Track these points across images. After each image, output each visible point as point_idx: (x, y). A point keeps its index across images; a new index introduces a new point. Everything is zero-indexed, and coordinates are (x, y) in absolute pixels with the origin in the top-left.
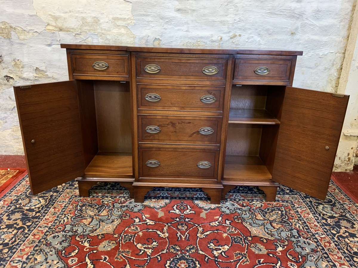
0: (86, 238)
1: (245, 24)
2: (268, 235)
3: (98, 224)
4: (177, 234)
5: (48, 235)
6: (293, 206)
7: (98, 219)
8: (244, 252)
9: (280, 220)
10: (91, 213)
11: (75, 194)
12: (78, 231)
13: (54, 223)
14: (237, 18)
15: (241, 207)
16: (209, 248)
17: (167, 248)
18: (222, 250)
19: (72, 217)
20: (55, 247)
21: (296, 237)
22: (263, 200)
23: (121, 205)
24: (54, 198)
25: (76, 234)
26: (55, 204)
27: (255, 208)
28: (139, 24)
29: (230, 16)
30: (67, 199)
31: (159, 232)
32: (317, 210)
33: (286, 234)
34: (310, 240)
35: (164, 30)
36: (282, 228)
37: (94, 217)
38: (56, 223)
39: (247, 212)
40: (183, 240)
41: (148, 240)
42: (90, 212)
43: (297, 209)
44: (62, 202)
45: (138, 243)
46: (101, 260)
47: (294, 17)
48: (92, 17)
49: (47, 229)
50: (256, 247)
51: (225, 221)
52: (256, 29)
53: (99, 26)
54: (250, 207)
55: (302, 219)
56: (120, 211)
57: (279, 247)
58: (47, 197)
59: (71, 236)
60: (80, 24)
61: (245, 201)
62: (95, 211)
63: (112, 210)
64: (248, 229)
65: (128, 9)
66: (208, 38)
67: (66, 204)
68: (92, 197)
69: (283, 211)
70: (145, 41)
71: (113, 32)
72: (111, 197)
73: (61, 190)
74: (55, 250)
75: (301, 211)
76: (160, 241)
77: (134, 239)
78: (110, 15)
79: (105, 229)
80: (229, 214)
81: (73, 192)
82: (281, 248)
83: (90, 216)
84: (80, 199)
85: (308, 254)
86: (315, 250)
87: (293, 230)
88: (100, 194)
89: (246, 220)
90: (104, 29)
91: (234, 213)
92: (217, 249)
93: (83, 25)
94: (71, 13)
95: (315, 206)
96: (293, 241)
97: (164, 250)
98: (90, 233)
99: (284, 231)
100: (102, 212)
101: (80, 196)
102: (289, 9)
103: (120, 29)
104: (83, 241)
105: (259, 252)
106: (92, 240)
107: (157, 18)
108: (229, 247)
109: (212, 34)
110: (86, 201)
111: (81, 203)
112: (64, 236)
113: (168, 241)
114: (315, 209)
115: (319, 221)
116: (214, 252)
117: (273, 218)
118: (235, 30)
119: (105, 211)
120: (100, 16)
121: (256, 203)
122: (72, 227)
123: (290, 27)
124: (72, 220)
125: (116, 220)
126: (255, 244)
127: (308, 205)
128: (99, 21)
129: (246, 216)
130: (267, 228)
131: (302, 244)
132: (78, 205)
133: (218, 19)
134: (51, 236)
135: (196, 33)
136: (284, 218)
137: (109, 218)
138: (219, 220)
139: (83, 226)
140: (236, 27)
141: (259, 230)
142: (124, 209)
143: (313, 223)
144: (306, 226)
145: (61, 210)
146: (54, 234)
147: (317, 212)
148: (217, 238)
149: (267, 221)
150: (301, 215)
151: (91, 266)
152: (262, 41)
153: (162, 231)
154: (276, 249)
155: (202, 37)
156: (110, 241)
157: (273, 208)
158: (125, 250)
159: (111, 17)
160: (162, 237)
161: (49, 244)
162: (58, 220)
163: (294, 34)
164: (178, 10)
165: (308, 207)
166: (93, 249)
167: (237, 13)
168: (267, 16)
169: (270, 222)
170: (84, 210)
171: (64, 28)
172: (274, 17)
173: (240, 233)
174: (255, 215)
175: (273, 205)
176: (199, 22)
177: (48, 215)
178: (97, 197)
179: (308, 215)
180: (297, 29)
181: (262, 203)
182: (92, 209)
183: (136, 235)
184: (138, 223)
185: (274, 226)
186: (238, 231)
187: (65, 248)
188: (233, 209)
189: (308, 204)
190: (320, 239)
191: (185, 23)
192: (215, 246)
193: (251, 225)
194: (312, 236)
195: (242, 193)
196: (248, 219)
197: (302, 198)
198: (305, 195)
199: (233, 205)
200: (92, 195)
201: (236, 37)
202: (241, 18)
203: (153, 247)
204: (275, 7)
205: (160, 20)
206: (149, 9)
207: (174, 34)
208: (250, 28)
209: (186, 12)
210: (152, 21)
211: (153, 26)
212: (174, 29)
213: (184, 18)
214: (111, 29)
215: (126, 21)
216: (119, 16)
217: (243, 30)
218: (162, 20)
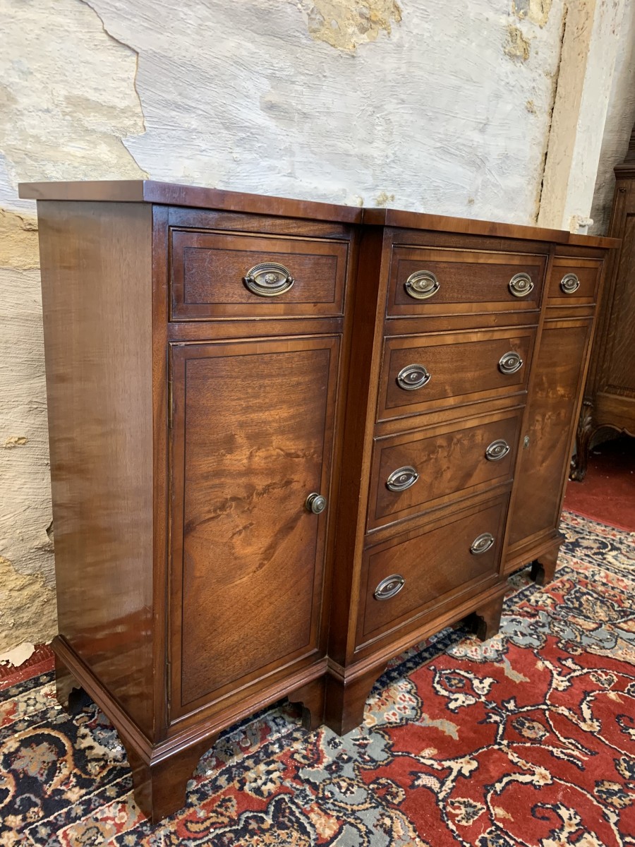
1: (402, 170)
4: (556, 755)
6: (582, 576)
9: (614, 612)
11: (119, 825)
14: (390, 153)
15: (534, 620)
17: (599, 802)
22: (533, 585)
23: (322, 766)
27: (550, 608)
28: (159, 135)
29: (377, 145)
32: (616, 567)
35: (233, 166)
39: (556, 624)
40: (586, 759)
41: (538, 815)
43: (596, 579)
47: (474, 163)
51: (564, 665)
52: (420, 186)
53: (10, 120)
54: (543, 611)
56: (351, 785)
61: (517, 602)
64: (616, 659)
65: (125, 76)
66: (335, 198)
68: (200, 799)
69: (588, 592)
71: (69, 154)
72: (256, 760)
76: (560, 797)
77: (513, 839)
78: (57, 83)
80: (543, 645)
89: (581, 642)
90: (33, 136)
91: (546, 639)
97: (605, 814)
100: (312, 825)
102: (470, 144)
103: (95, 145)
107: (214, 124)
113: (569, 785)
117: (602, 614)
118: (385, 183)
120: (17, 80)
121: (536, 598)
123: (468, 187)
125: (387, 819)
128: (13, 100)
129: (568, 633)
133: (354, 148)
135: (311, 183)
136: (613, 606)
137: (361, 827)
138: (552, 670)
140: (387, 176)
141: (629, 651)
142: (349, 773)
148: (617, 713)
149: (607, 626)
150: (618, 588)
153: (521, 771)
157: (569, 593)
159: (62, 92)
160: (546, 785)
163: (472, 202)
164: (270, 107)
165: (600, 567)
167: (391, 139)
168: (436, 155)
169: (612, 624)
172: (446, 158)
174: (577, 624)
175: (560, 588)
176: (316, 150)
180: (476, 191)
181: (543, 593)
183: (499, 824)
184: (446, 789)
186: (611, 673)
188: (532, 632)
191: (286, 149)
193: (605, 648)
196: (579, 638)
199: (517, 621)
201: (386, 201)
202: (397, 153)
204: (451, 136)
205: (222, 131)
206: (191, 87)
207: (259, 179)
208: (409, 182)
209: (288, 115)
210: (200, 129)
211: (203, 148)
212: (258, 164)
213: (284, 136)
214: (61, 141)
215: (115, 117)
216: (92, 92)
217: (399, 184)
218: (226, 132)
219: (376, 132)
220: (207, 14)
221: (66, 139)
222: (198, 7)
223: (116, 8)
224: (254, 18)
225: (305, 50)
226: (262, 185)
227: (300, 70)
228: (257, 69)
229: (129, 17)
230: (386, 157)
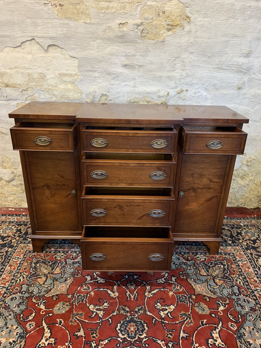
0: (42, 300)
1: (192, 79)
2: (211, 293)
3: (52, 283)
4: (127, 294)
5: (6, 297)
6: (234, 259)
7: (52, 278)
8: (188, 313)
9: (222, 275)
10: (45, 271)
11: (29, 249)
12: (34, 291)
13: (11, 282)
14: (184, 74)
15: (186, 261)
16: (156, 308)
17: (117, 309)
18: (168, 310)
19: (27, 276)
20: (14, 311)
21: (237, 294)
22: (206, 252)
23: (73, 261)
24: (9, 255)
25: (32, 295)
26: (11, 262)
27: (199, 262)
28: (86, 80)
29: (177, 71)
30: (21, 255)
31: (109, 292)
32: (256, 263)
33: (228, 292)
34: (249, 297)
35: (111, 86)
36: (224, 285)
37: (48, 276)
38: (13, 283)
39: (191, 267)
40: (132, 300)
41: (100, 300)
42: (44, 269)
43: (238, 262)
44: (17, 258)
45: (91, 304)
46: (56, 325)
47: (241, 72)
48: (38, 73)
49: (5, 289)
50: (199, 306)
51: (171, 278)
52: (203, 84)
53: (45, 82)
54: (194, 261)
55: (243, 274)
56: (73, 268)
57: (221, 306)
58: (3, 254)
59: (27, 298)
60: (27, 80)
61: (190, 254)
62: (49, 269)
63: (65, 267)
64: (192, 286)
65: (75, 65)
66: (155, 93)
67: (21, 261)
68: (45, 253)
69: (225, 264)
70: (92, 97)
71: (60, 88)
72: (63, 252)
73: (16, 245)
74: (14, 313)
75: (242, 265)
76: (111, 301)
77: (86, 300)
78: (56, 70)
79: (59, 289)
80: (175, 269)
81: (27, 246)
82: (223, 307)
83: (45, 274)
84: (34, 255)
85: (247, 313)
86: (254, 309)
87: (234, 286)
88: (53, 249)
89: (190, 276)
90: (50, 85)
91: (179, 268)
92: (164, 310)
93: (30, 81)
94: (16, 69)
95: (255, 259)
96: (234, 299)
97: (114, 312)
98: (45, 293)
99: (226, 288)
100: (55, 269)
101: (34, 252)
102: (237, 64)
103: (67, 85)
104: (39, 303)
105: (202, 312)
106: (47, 302)
107: (103, 74)
108: (174, 306)
109: (159, 89)
110: (39, 257)
111: (35, 259)
112: (21, 297)
113: (118, 301)
114: (255, 263)
115: (258, 276)
116: (160, 313)
117: (216, 273)
118: (181, 85)
119: (58, 268)
120: (47, 72)
121: (200, 256)
122: (27, 287)
123: (237, 82)
124: (27, 279)
125: (69, 278)
126: (199, 303)
127: (249, 258)
128: (45, 77)
129: (191, 271)
130: (210, 285)
131: (242, 302)
132: (32, 261)
133: (164, 74)
134: (9, 298)
135: (143, 89)
136: (226, 273)
137: (62, 276)
138: (165, 277)
139: (39, 286)
140: (183, 82)
141: (202, 287)
142: (76, 265)
143: (253, 279)
144: (246, 282)
145: (17, 268)
146: (12, 296)
147: (256, 266)
148: (163, 298)
149: (210, 277)
150: (242, 270)
151: (48, 331)
152: (208, 95)
153: (112, 290)
154: (218, 309)
155: (149, 93)
156: (64, 302)
157: (216, 261)
158: (79, 312)
159: (57, 72)
160: (113, 297)
161: (7, 307)
162: (15, 280)
163: (241, 88)
164: (125, 66)
165: (248, 260)
166: (49, 312)
167: (184, 68)
168: (214, 71)
169: (213, 278)
170: (38, 268)
171: (11, 84)
172: (221, 72)
173: (185, 291)
174: (199, 271)
175: (216, 258)
176: (146, 77)
177: (4, 274)
178: (50, 252)
179: (249, 270)
180: (244, 83)
181: (205, 256)
182: (46, 266)
183: (88, 295)
184: (90, 282)
185: (217, 283)
186: (183, 289)
187: (22, 311)
188: (178, 264)
189: (248, 256)
190: (259, 296)
191: (132, 78)
192: (162, 306)
193: (195, 282)
194: (251, 293)
195: (187, 245)
196: (192, 274)
197: (244, 250)
198: (246, 247)
199: (179, 259)
200: (45, 251)
201: (183, 92)
202: (188, 73)
203: (104, 308)
204: (223, 62)
205: (106, 76)
206: (95, 65)
207: (121, 89)
208: (196, 83)
209: (133, 67)
210: (98, 76)
211: (100, 82)
212: (121, 84)
213: (131, 74)
214: (58, 85)
215: (72, 77)
216: (65, 71)
217: (190, 85)
218: (109, 76)
219: (176, 67)
220: (100, 42)
222: (98, 40)
223: (71, 47)
224: (118, 39)
225: (140, 44)
226: (122, 91)
227: (138, 51)
228: (119, 54)
229: (75, 49)
230: (182, 75)
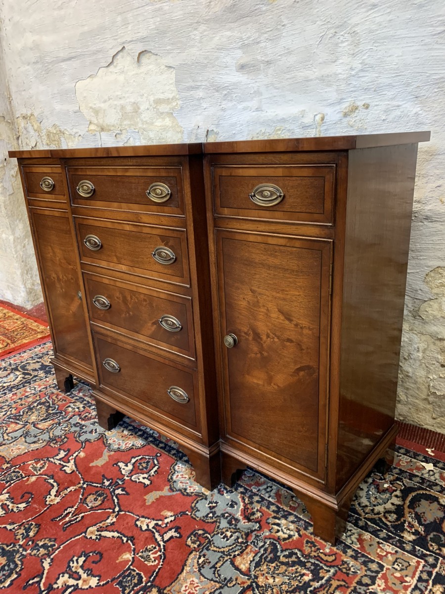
1: (377, 75)
3: (16, 437)
4: (68, 509)
7: (27, 430)
10: (33, 418)
14: (357, 64)
16: (68, 564)
17: (24, 523)
18: (80, 582)
19: (10, 415)
22: (312, 526)
23: (79, 421)
27: (267, 534)
28: (187, 106)
29: (341, 61)
31: (54, 490)
35: (222, 113)
37: (28, 426)
39: (236, 534)
40: (61, 523)
41: (26, 494)
42: (35, 415)
44: (33, 388)
45: (8, 493)
48: (131, 104)
51: (170, 530)
52: (408, 85)
53: (139, 117)
54: (260, 527)
56: (65, 431)
60: (120, 118)
61: (269, 508)
62: (41, 417)
63: (60, 424)
64: (182, 572)
65: (172, 81)
66: (295, 119)
67: (31, 394)
68: (68, 395)
71: (156, 126)
72: (87, 404)
76: (34, 505)
78: (151, 95)
79: (12, 449)
83: (27, 422)
84: (53, 393)
88: (81, 394)
89: (209, 550)
90: (145, 122)
91: (209, 523)
92: (74, 575)
93: (123, 118)
94: (110, 101)
97: (14, 524)
100: (45, 422)
103: (164, 119)
107: (210, 91)
108: (98, 583)
109: (304, 109)
110: (55, 398)
111: (47, 398)
113: (42, 511)
116: (63, 576)
118: (353, 94)
119: (50, 422)
120: (140, 100)
121: (286, 525)
124: (5, 418)
125: (42, 442)
129: (223, 542)
132: (40, 400)
133: (315, 72)
137: (40, 434)
138: (162, 521)
140: (354, 87)
142: (74, 429)
145: (15, 400)
148: (105, 554)
149: (245, 580)
152: (425, 114)
153: (60, 491)
155: (283, 120)
157: (309, 557)
159: (152, 98)
160: (46, 501)
164: (242, 67)
167: (357, 50)
169: (250, 586)
170: (34, 410)
171: (105, 126)
175: (318, 549)
176: (278, 86)
178: (73, 397)
182: (43, 413)
183: (25, 479)
184: (55, 461)
186: (159, 563)
188: (219, 514)
191: (255, 92)
192: (82, 567)
193: (201, 568)
197: (425, 577)
199: (233, 505)
200: (71, 392)
201: (357, 111)
202: (366, 61)
203: (12, 509)
205: (214, 94)
206: (198, 75)
207: (238, 118)
208: (390, 85)
209: (256, 68)
210: (203, 97)
211: (205, 107)
212: (237, 108)
213: (253, 83)
214: (154, 121)
215: (170, 103)
216: (161, 95)
217: (375, 91)
218: (217, 93)
219: (340, 50)
220: (204, 28)
221: (155, 119)
223: (167, 50)
224: (228, 14)
225: (266, 14)
226: (239, 121)
227: (263, 31)
228: (232, 46)
229: (172, 51)
230: (352, 69)
